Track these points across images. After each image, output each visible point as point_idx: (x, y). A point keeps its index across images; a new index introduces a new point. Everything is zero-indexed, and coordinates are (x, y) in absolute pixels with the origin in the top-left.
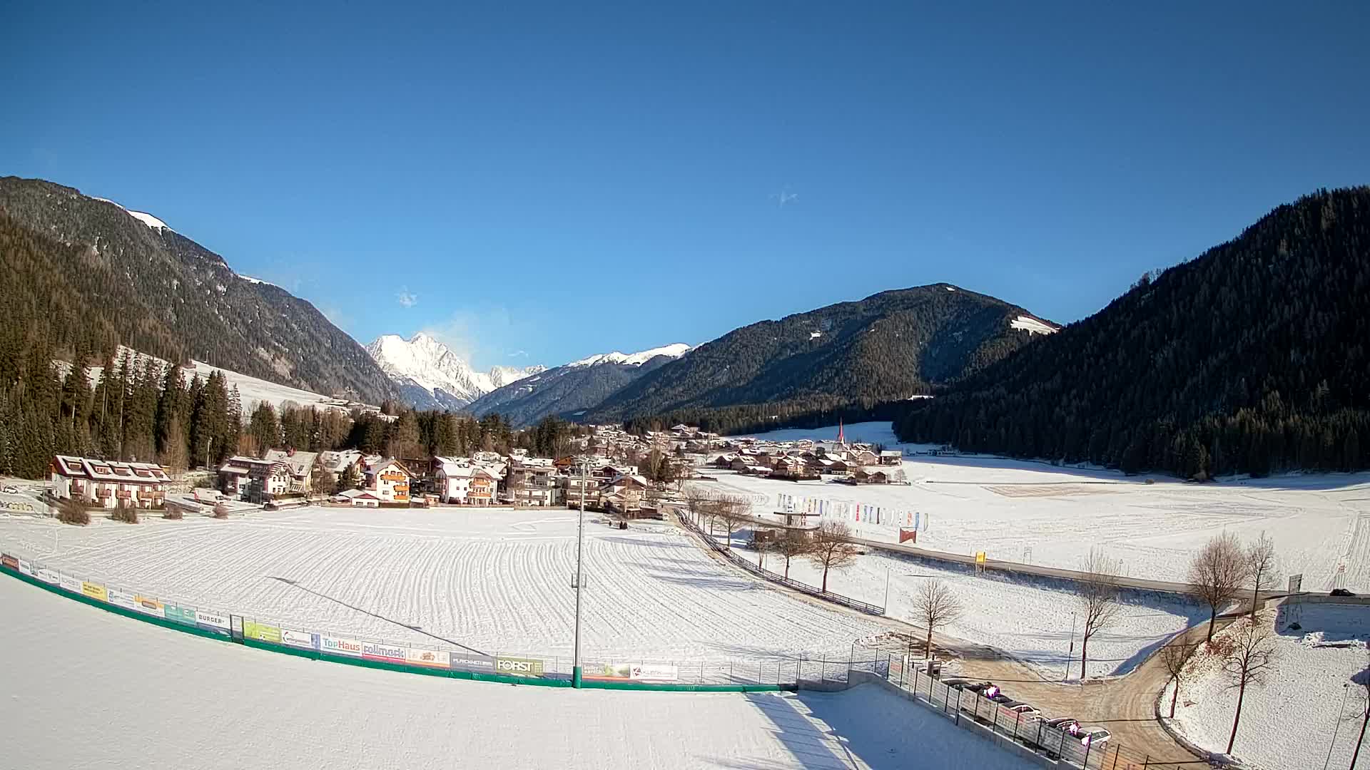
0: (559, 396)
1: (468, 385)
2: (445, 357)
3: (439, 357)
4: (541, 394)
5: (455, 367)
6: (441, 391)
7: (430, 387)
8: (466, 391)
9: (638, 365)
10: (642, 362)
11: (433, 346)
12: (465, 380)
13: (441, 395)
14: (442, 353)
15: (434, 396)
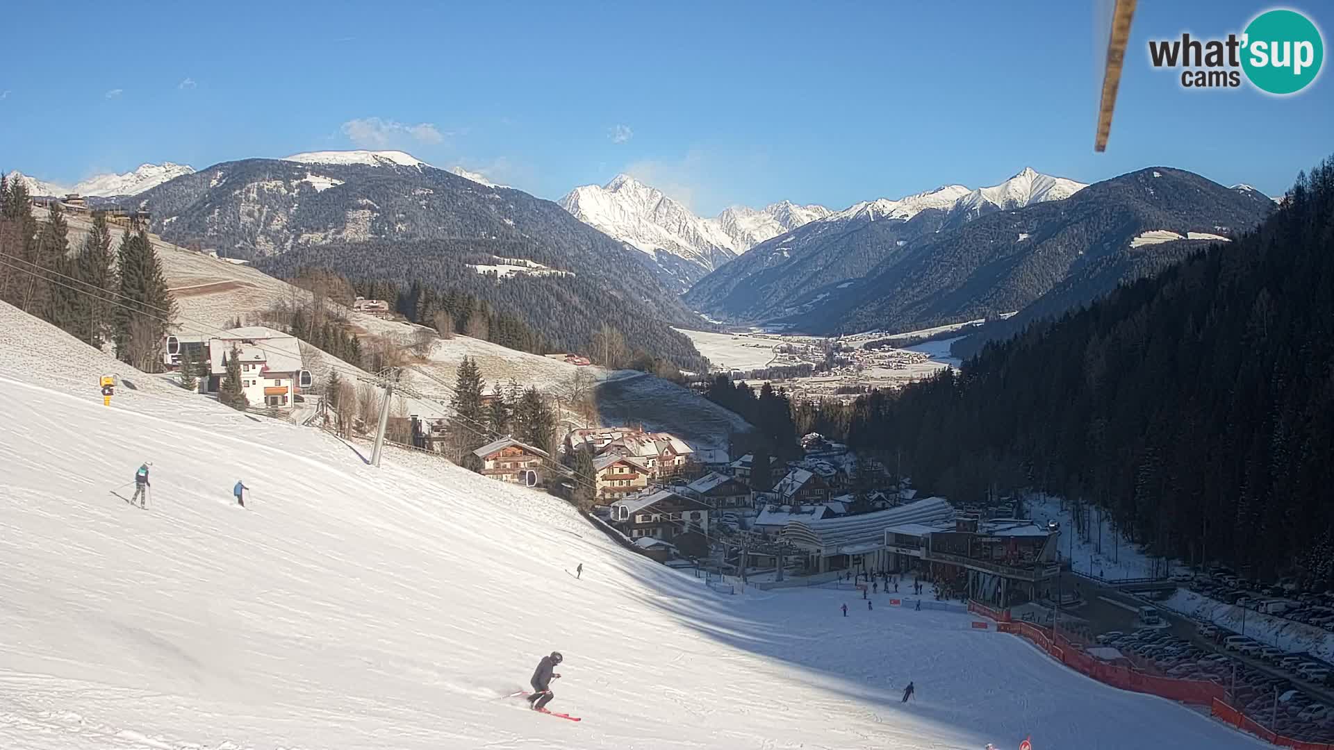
0: (821, 266)
1: (697, 240)
2: (662, 205)
3: (653, 206)
4: (801, 263)
5: (676, 217)
6: (665, 253)
7: (648, 248)
8: (694, 248)
9: (907, 219)
10: (912, 214)
11: (643, 193)
12: (692, 233)
13: (665, 258)
14: (657, 201)
15: (655, 259)
